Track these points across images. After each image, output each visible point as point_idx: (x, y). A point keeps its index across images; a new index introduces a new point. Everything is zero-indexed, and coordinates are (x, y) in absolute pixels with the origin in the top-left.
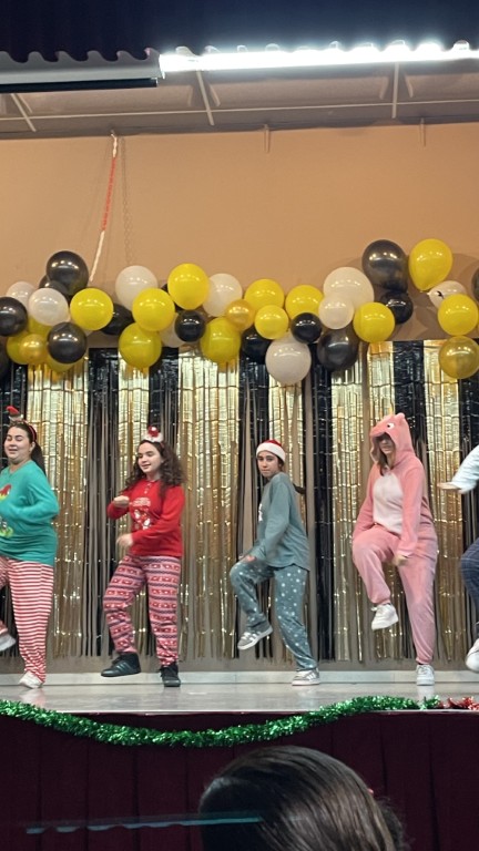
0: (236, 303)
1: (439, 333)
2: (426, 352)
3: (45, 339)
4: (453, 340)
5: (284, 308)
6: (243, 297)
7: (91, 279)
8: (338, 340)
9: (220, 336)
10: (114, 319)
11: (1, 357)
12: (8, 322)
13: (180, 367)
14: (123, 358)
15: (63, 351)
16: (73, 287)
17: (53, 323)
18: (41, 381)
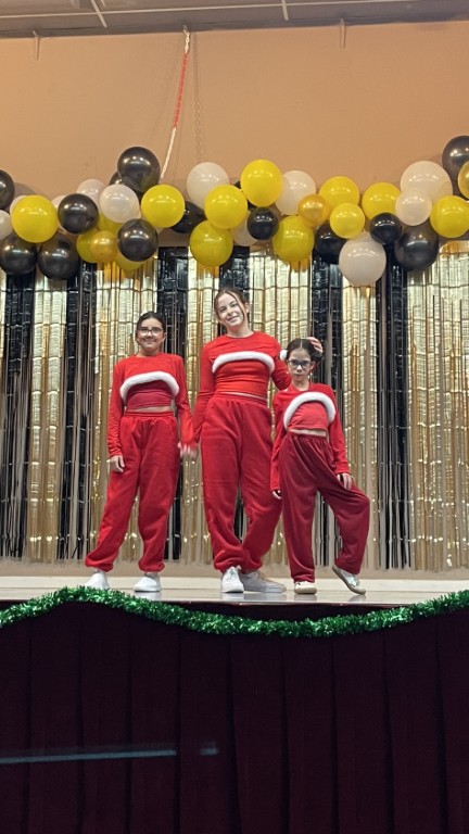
0: (309, 199)
3: (116, 236)
5: (360, 205)
6: (317, 192)
7: (162, 176)
8: (416, 238)
9: (294, 234)
10: (185, 217)
11: (70, 255)
12: (79, 218)
13: (250, 267)
14: (194, 257)
15: (133, 249)
16: (144, 184)
17: (124, 219)
18: (110, 279)
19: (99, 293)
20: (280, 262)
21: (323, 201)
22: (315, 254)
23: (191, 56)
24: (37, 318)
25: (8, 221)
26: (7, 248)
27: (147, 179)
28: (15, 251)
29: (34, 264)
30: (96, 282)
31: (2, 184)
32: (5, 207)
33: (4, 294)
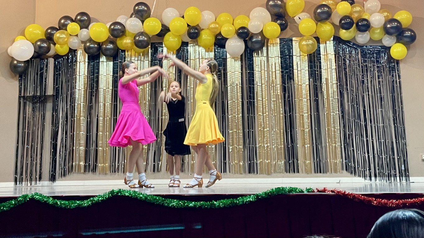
0: (212, 23)
1: (299, 35)
2: (294, 43)
3: (133, 39)
4: (305, 38)
5: (233, 24)
6: (216, 21)
7: (152, 13)
8: (256, 38)
9: (206, 37)
10: (161, 30)
11: (114, 46)
12: (118, 32)
13: (189, 50)
14: (165, 46)
15: (141, 44)
16: (144, 17)
17: (136, 32)
18: (131, 56)
20: (201, 48)
21: (217, 23)
22: (215, 44)
24: (101, 72)
25: (88, 33)
26: (88, 44)
27: (145, 15)
28: (91, 46)
29: (100, 50)
30: (125, 58)
31: (85, 18)
32: (87, 27)
33: (87, 64)
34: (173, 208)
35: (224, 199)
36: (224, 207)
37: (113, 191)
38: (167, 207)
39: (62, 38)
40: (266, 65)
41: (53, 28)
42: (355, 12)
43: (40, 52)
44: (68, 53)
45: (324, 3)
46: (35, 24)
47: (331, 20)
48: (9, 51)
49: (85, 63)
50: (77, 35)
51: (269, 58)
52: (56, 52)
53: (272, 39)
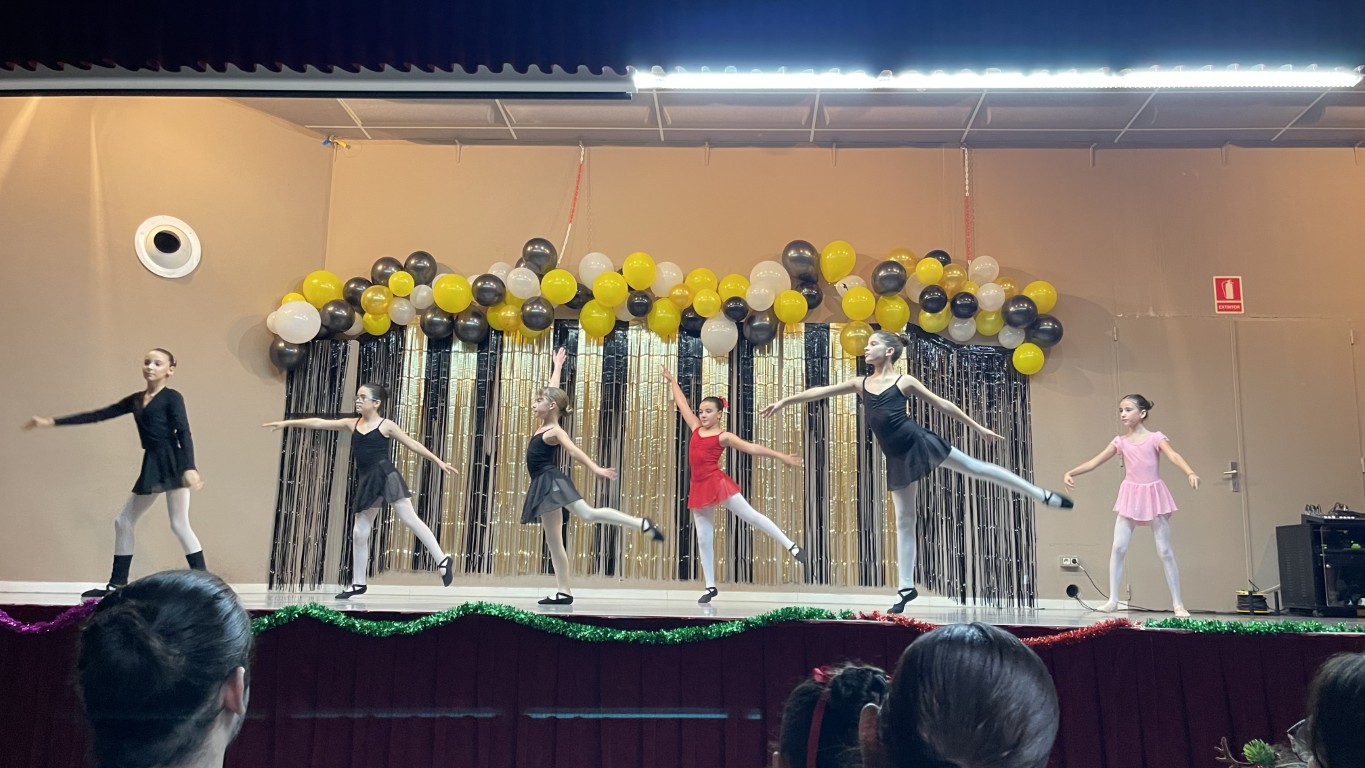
0: (678, 286)
1: (844, 319)
2: (831, 335)
3: (519, 309)
4: (853, 324)
5: (717, 291)
6: (684, 282)
7: (559, 262)
8: (761, 320)
9: (665, 314)
10: (577, 296)
11: (481, 324)
12: (489, 294)
13: (629, 337)
14: (583, 328)
15: (534, 320)
16: (544, 268)
17: (527, 296)
18: (513, 344)
19: (505, 355)
20: (653, 335)
21: (687, 288)
22: (681, 329)
23: (585, 163)
24: (453, 374)
25: (431, 294)
26: (429, 316)
27: (546, 265)
28: (435, 319)
29: (452, 329)
30: (502, 346)
31: (426, 263)
32: (428, 282)
33: (425, 354)
34: (583, 642)
35: (683, 627)
36: (683, 641)
37: (467, 605)
38: (572, 639)
39: (377, 301)
40: (777, 373)
41: (360, 281)
42: (952, 279)
43: (332, 327)
44: (389, 332)
45: (892, 259)
46: (323, 269)
47: (905, 292)
48: (269, 321)
49: (421, 354)
50: (408, 297)
51: (784, 361)
52: (364, 329)
53: (791, 324)
